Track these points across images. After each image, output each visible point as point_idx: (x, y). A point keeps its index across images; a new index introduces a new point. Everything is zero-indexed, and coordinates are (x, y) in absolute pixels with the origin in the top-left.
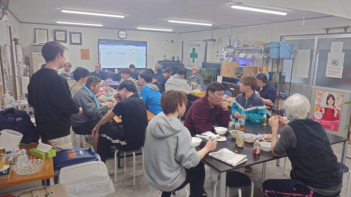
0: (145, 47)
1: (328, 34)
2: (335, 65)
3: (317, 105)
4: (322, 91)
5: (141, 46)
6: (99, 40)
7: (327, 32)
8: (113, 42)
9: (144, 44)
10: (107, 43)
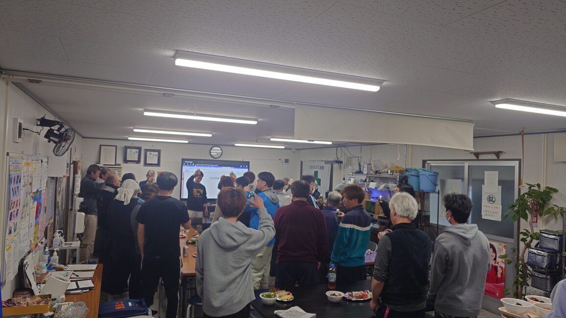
1: (478, 160)
2: (491, 202)
5: (241, 168)
6: (183, 160)
7: (478, 157)
8: (202, 162)
9: (246, 164)
10: (193, 164)
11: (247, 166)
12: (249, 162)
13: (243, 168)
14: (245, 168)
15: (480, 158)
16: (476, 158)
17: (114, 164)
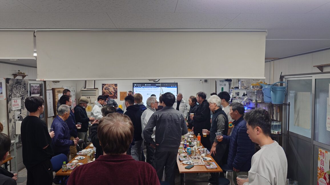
0: (177, 88)
1: (322, 72)
3: (320, 169)
4: (324, 150)
5: (172, 87)
6: (134, 84)
7: (322, 70)
8: (146, 85)
9: (175, 85)
10: (140, 86)
11: (176, 86)
12: (177, 83)
13: (173, 87)
14: (175, 87)
15: (324, 71)
16: (320, 71)
17: (94, 88)
